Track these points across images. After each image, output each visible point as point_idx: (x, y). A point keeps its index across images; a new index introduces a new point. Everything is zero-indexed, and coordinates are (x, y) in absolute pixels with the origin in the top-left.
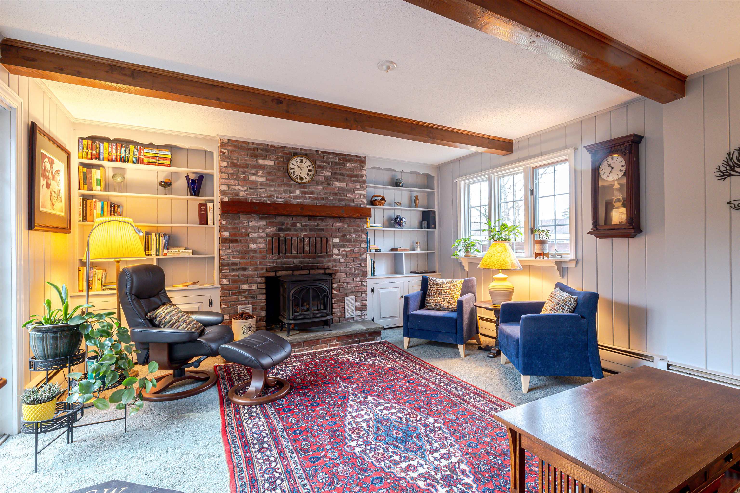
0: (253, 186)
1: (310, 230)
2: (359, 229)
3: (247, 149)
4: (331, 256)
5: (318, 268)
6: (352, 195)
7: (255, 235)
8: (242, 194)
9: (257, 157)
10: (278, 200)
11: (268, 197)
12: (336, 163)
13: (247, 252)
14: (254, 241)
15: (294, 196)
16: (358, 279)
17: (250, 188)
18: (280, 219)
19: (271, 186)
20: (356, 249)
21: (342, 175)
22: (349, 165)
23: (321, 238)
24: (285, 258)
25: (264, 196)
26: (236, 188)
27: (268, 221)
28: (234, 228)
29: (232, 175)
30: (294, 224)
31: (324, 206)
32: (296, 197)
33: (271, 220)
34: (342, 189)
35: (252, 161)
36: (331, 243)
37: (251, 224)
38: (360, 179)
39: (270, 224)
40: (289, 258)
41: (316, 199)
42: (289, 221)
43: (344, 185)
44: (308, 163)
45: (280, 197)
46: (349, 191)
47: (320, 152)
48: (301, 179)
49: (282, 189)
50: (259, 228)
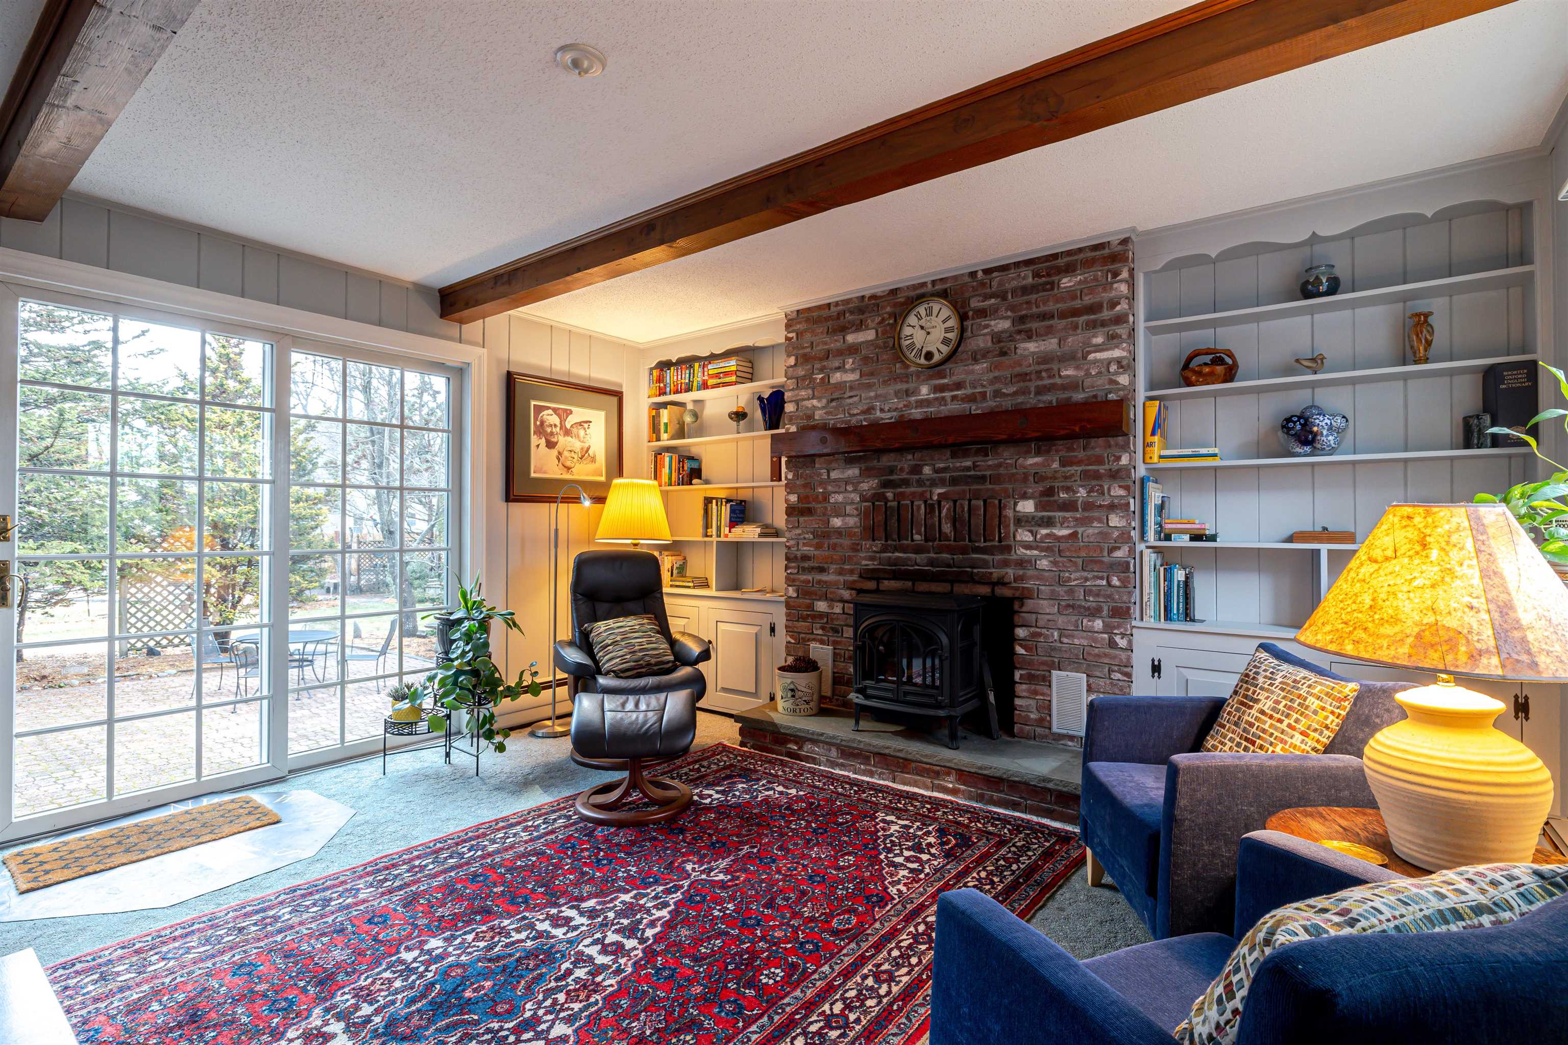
0: (836, 394)
1: (954, 481)
2: (1102, 469)
3: (827, 319)
4: (1008, 549)
5: (972, 579)
6: (1077, 368)
7: (840, 498)
8: (818, 415)
9: (843, 330)
10: (883, 415)
11: (863, 412)
12: (1025, 290)
13: (824, 535)
14: (839, 512)
15: (917, 402)
16: (1098, 624)
17: (832, 400)
18: (887, 460)
19: (869, 386)
20: (1090, 531)
21: (1044, 317)
22: (1067, 282)
23: (985, 501)
24: (896, 549)
25: (855, 411)
26: (808, 404)
27: (863, 466)
28: (805, 486)
29: (804, 378)
30: (916, 470)
31: (992, 415)
32: (921, 403)
33: (870, 464)
34: (1045, 359)
35: (835, 343)
36: (1009, 513)
37: (834, 475)
38: (1106, 314)
39: (867, 473)
40: (904, 550)
41: (971, 399)
42: (907, 461)
43: (1050, 344)
44: (946, 312)
45: (886, 409)
46: (1069, 358)
47: (980, 274)
48: (929, 356)
49: (891, 389)
50: (847, 482)
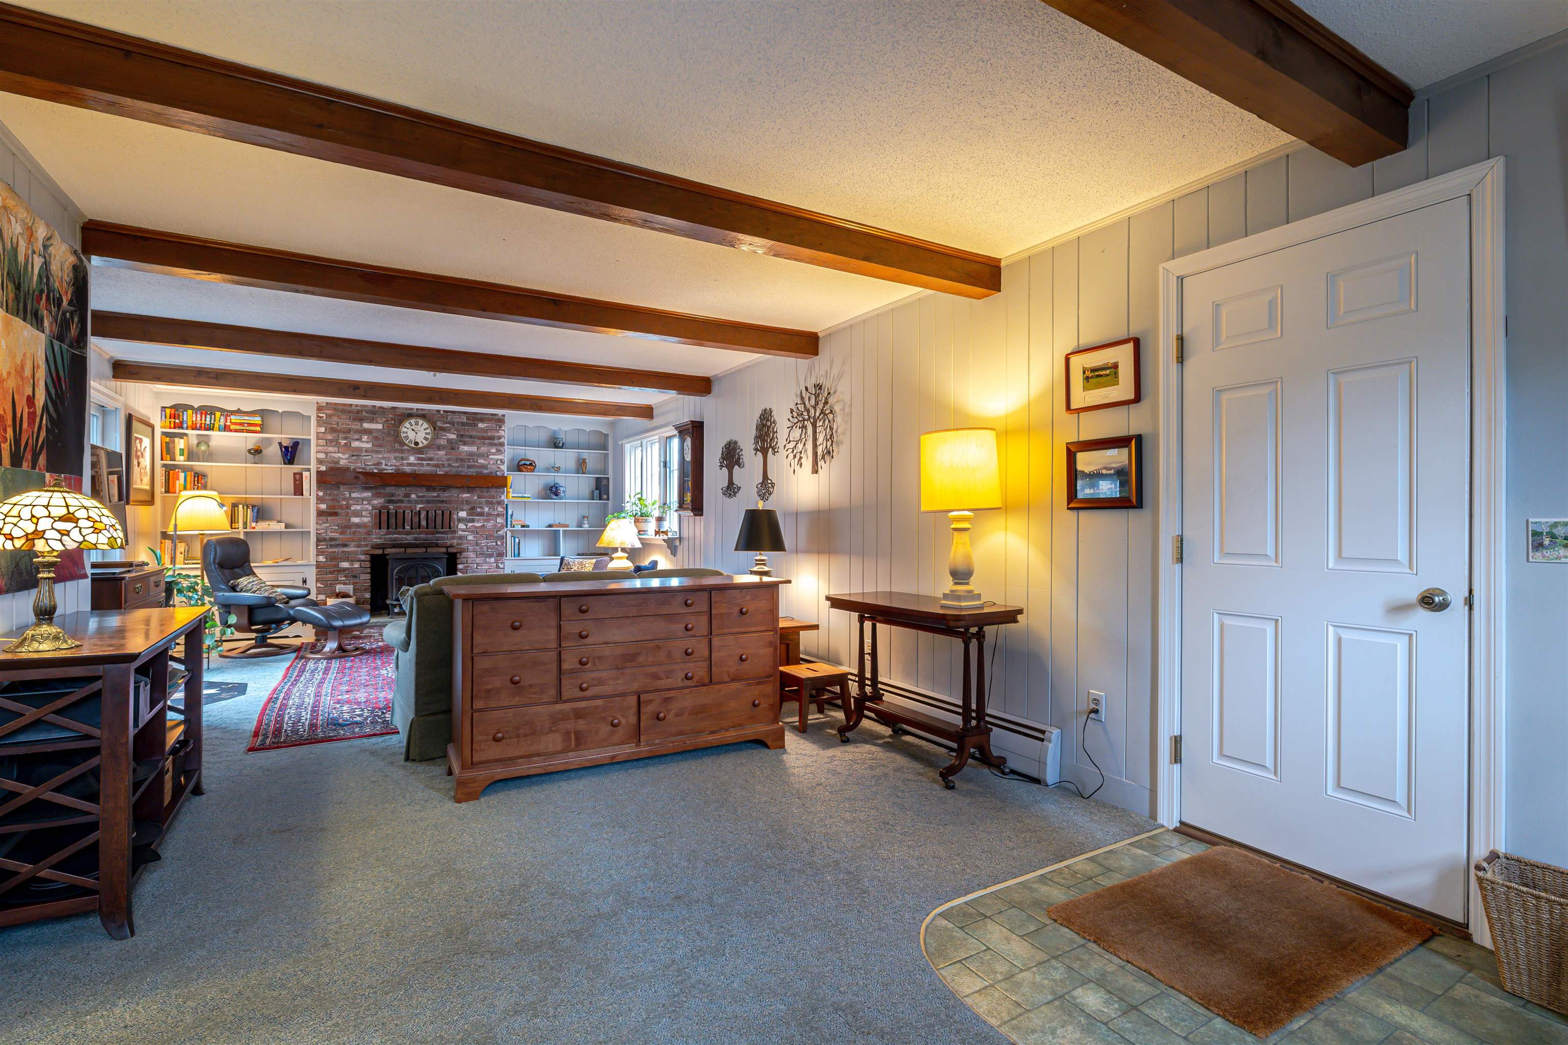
0: (356, 453)
1: (428, 502)
2: (494, 500)
3: (350, 412)
4: (455, 532)
5: (437, 545)
6: (485, 460)
7: (359, 507)
8: (342, 462)
9: (361, 420)
10: (387, 467)
11: (374, 465)
12: (463, 424)
13: (346, 527)
14: (357, 514)
15: (407, 463)
16: (493, 560)
17: (353, 456)
18: (389, 490)
19: (378, 452)
20: (490, 524)
21: (471, 437)
22: (481, 425)
23: (443, 512)
24: (395, 533)
25: (369, 464)
26: (336, 455)
27: (374, 492)
28: (333, 500)
29: (331, 441)
30: (407, 495)
31: (446, 475)
32: (410, 465)
33: (379, 491)
34: (471, 454)
35: (356, 426)
36: (455, 517)
37: (353, 495)
38: (496, 441)
39: (377, 495)
40: (399, 533)
41: (437, 466)
42: (400, 492)
43: (474, 449)
44: (426, 425)
45: (389, 464)
46: (482, 455)
47: (442, 412)
48: (416, 443)
49: (392, 455)
50: (363, 499)
